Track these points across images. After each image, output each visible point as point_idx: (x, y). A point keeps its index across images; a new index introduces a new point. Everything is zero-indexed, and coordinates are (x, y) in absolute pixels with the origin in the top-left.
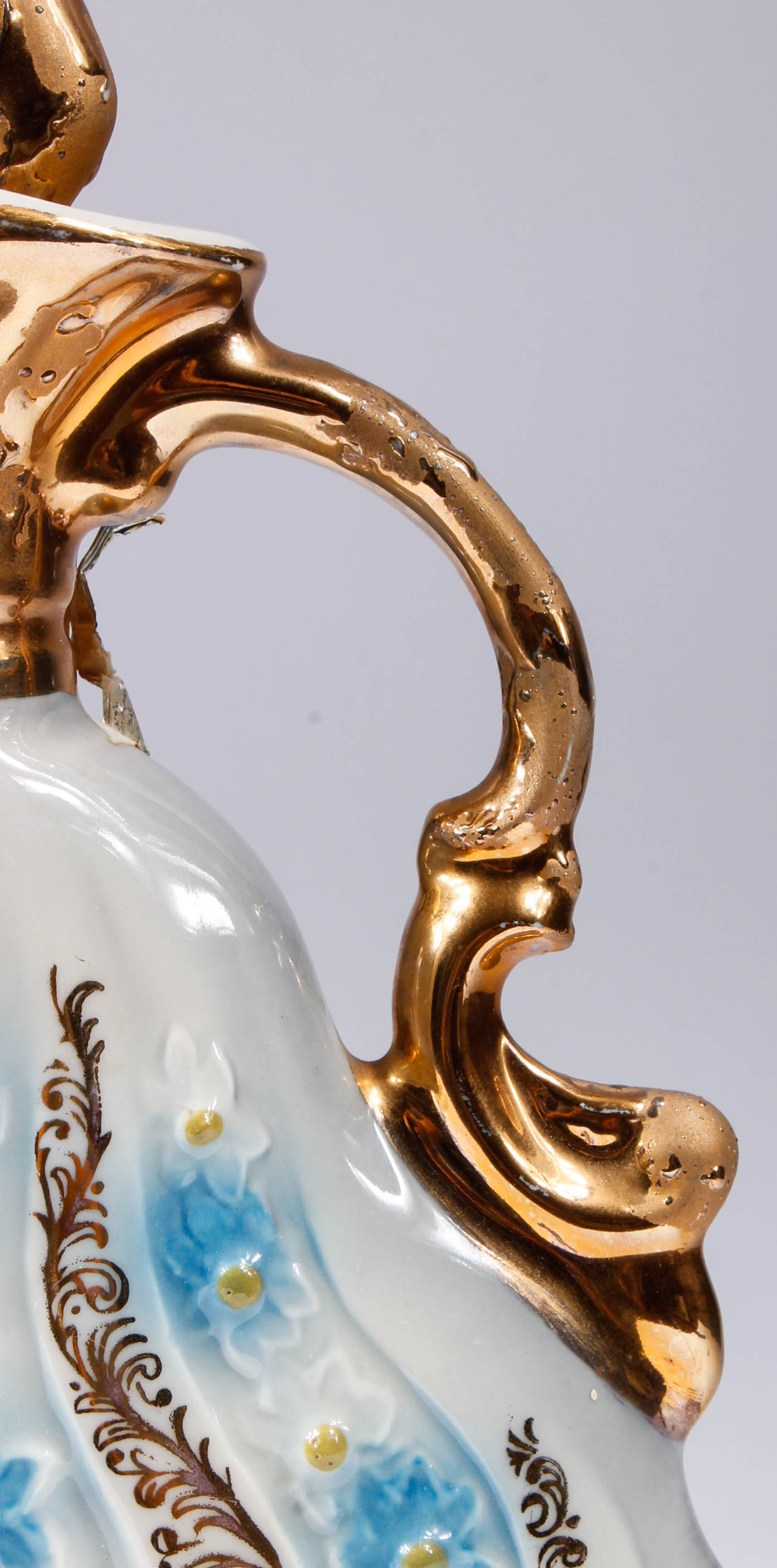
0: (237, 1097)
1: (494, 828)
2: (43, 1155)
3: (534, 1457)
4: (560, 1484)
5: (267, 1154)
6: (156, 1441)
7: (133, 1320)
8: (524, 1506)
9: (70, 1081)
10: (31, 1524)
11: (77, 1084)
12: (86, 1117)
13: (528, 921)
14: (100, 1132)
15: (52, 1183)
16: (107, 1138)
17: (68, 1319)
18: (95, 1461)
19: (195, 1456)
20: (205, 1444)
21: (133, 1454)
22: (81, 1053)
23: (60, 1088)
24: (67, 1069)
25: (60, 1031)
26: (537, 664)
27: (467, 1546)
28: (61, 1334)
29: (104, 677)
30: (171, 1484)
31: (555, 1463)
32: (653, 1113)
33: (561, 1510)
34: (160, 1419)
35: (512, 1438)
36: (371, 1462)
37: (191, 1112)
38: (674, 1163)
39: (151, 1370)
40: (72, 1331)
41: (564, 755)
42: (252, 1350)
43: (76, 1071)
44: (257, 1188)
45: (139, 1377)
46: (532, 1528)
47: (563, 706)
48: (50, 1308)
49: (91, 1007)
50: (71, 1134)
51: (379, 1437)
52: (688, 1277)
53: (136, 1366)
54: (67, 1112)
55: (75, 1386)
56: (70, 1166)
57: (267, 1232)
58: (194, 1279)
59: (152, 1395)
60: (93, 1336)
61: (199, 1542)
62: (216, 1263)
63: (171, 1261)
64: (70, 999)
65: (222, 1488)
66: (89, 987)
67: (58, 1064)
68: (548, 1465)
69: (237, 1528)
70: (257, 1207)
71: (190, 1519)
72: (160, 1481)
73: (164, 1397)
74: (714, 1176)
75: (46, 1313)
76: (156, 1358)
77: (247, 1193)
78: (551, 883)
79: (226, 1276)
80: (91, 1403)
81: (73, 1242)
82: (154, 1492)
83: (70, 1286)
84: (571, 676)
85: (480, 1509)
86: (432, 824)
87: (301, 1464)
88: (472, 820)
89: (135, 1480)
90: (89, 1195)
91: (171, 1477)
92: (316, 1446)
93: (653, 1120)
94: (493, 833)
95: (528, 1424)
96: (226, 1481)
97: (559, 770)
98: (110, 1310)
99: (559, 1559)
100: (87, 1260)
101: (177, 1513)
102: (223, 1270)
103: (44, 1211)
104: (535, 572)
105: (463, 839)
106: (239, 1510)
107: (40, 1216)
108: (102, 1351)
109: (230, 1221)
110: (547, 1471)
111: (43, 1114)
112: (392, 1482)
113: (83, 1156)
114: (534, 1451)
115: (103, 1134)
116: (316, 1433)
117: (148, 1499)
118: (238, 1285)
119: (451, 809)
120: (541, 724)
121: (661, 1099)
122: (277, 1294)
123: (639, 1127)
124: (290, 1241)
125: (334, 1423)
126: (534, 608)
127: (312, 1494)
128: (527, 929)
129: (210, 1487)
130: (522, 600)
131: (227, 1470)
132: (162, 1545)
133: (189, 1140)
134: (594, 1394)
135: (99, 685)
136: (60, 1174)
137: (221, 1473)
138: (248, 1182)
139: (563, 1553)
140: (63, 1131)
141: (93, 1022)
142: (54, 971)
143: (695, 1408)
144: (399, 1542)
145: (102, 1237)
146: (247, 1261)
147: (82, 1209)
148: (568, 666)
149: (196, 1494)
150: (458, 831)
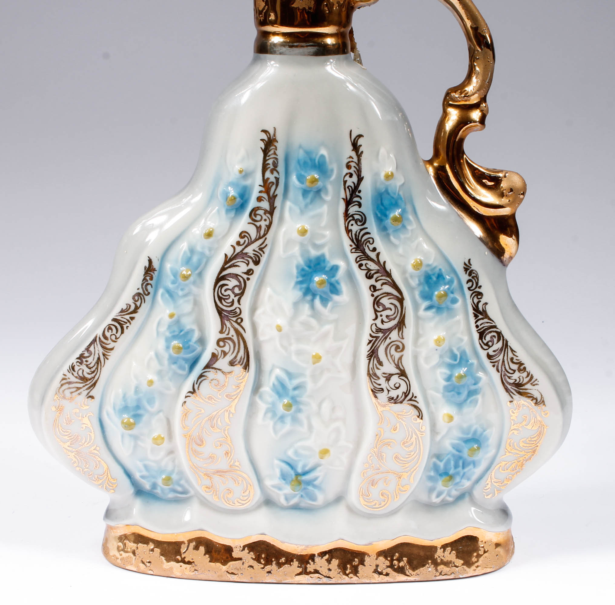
0: (397, 168)
1: (467, 95)
2: (345, 182)
3: (470, 269)
4: (477, 277)
5: (403, 184)
6: (372, 261)
7: (367, 228)
8: (467, 283)
9: (354, 162)
10: (338, 282)
11: (355, 163)
12: (357, 172)
13: (475, 122)
14: (361, 176)
15: (347, 190)
16: (363, 178)
17: (350, 227)
18: (355, 266)
19: (382, 266)
20: (385, 262)
21: (366, 265)
22: (357, 154)
23: (351, 164)
24: (353, 158)
25: (352, 148)
26: (481, 49)
27: (452, 293)
28: (348, 231)
29: (355, 50)
30: (376, 273)
31: (476, 271)
32: (505, 177)
33: (477, 284)
34: (373, 255)
35: (465, 264)
36: (428, 269)
37: (385, 171)
38: (511, 190)
39: (371, 242)
40: (351, 230)
41: (488, 75)
42: (398, 238)
43: (355, 159)
44: (401, 193)
45: (368, 244)
46: (469, 288)
47: (488, 62)
48: (345, 224)
49: (360, 142)
50: (353, 176)
51: (431, 262)
52: (511, 222)
53: (367, 241)
54: (352, 171)
55: (351, 246)
56: (353, 185)
57: (403, 206)
58: (383, 218)
59: (371, 249)
60: (356, 232)
61: (382, 289)
62: (390, 213)
63: (378, 213)
64: (355, 139)
65: (389, 275)
66: (360, 136)
67: (351, 157)
68: (474, 271)
69: (392, 286)
70: (401, 199)
71: (380, 282)
72: (372, 272)
73: (374, 249)
74: (522, 194)
75: (344, 226)
76: (373, 239)
77: (398, 194)
78: (481, 111)
79: (393, 217)
80: (355, 250)
81: (352, 206)
82: (371, 275)
83: (351, 218)
84: (491, 53)
85: (455, 282)
86: (448, 94)
87: (410, 269)
88: (461, 93)
89: (366, 271)
90: (357, 193)
91: (375, 271)
92: (415, 264)
93: (505, 178)
94: (467, 97)
95: (469, 260)
96: (390, 273)
97: (486, 79)
98: (361, 225)
99: (476, 297)
100: (356, 211)
101: (376, 281)
102: (392, 215)
103: (345, 198)
104: (483, 24)
105: (458, 98)
106: (393, 281)
107: (344, 199)
108: (358, 236)
109: (394, 202)
110: (474, 273)
111: (346, 171)
112: (434, 275)
113: (356, 183)
114: (471, 268)
115: (362, 177)
116: (414, 261)
117: (369, 276)
118: (396, 219)
119: (455, 89)
120: (482, 66)
121: (507, 173)
122: (406, 223)
123: (501, 180)
124: (409, 208)
125: (418, 258)
126: (482, 33)
127: (412, 277)
128: (475, 124)
129: (386, 274)
130: (479, 31)
131: (390, 270)
132: (372, 289)
133: (385, 179)
134: (486, 253)
135: (353, 53)
136: (350, 187)
137: (388, 270)
138: (399, 191)
139: (477, 295)
140: (351, 176)
141: (361, 146)
142: (351, 131)
143: (511, 258)
144: (435, 291)
145: (360, 205)
146: (397, 213)
147: (355, 197)
148: (490, 50)
149: (382, 276)
150: (457, 96)
